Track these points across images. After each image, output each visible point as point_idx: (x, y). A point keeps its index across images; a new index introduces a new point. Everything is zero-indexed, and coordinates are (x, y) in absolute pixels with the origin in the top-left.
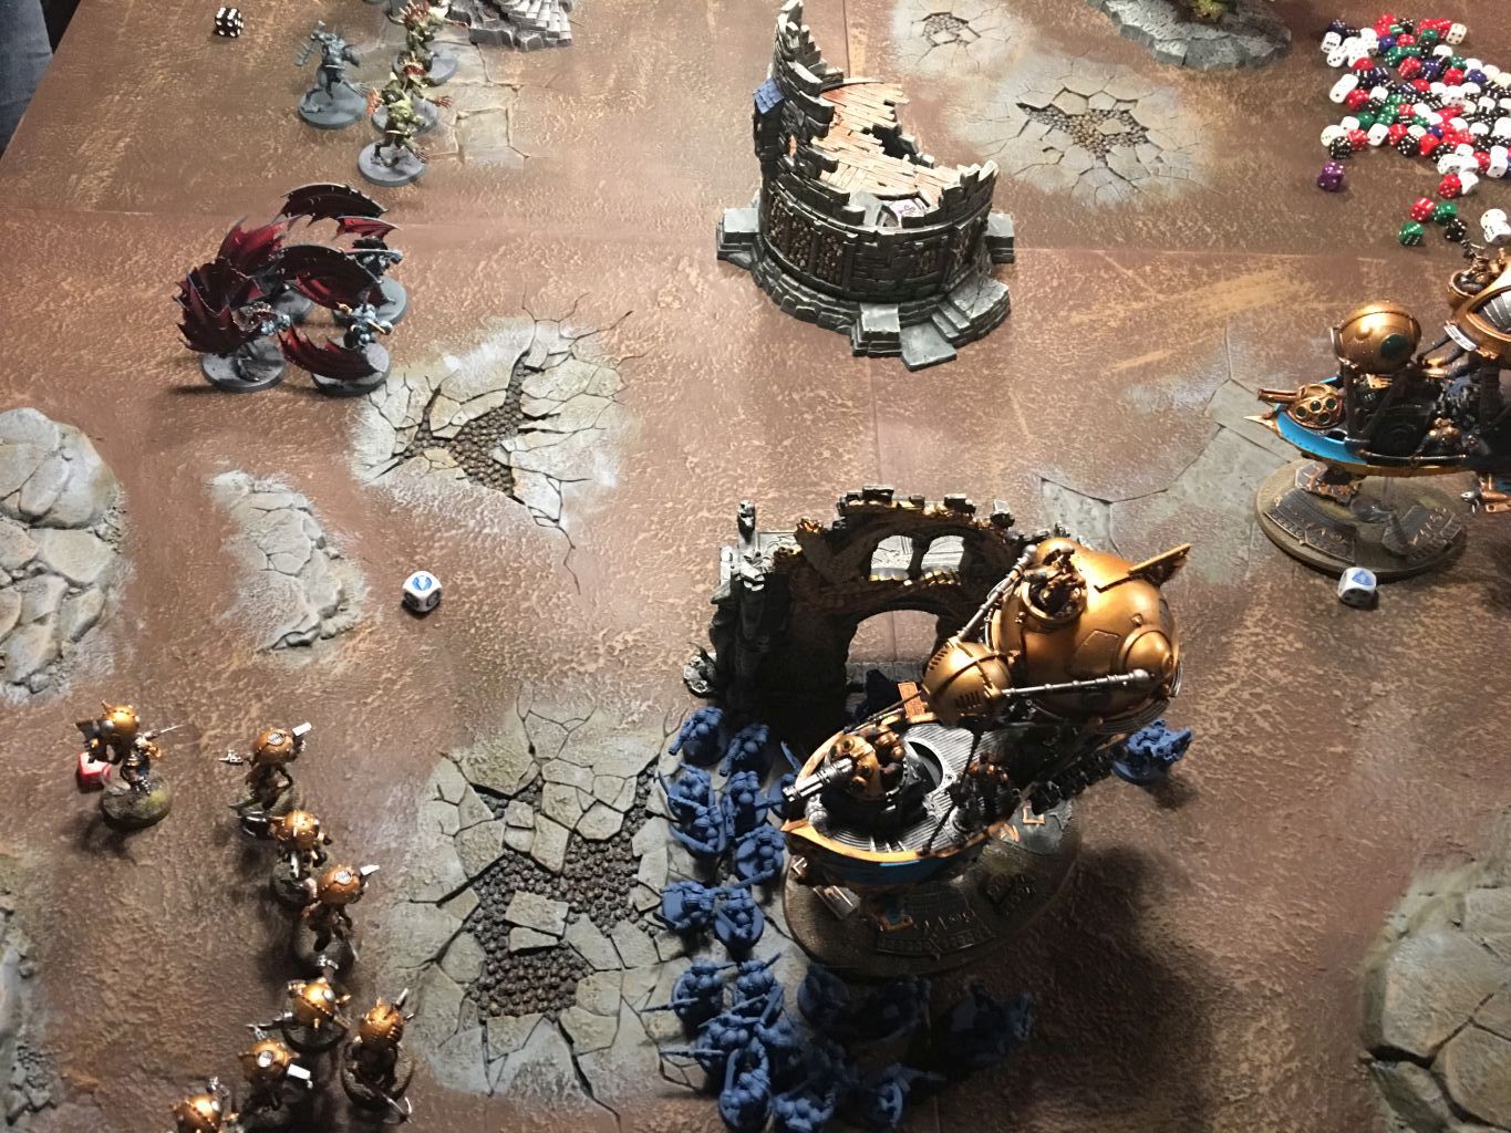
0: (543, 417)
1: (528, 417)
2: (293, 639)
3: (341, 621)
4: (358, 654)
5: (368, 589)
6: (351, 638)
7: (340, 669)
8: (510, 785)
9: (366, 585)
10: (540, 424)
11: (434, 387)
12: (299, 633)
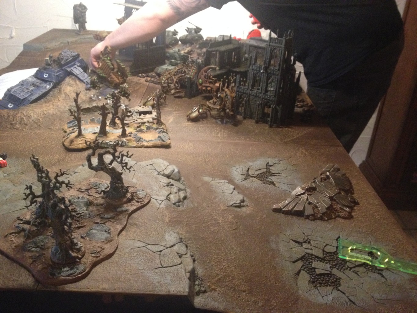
0: (278, 173)
1: (273, 174)
3: (244, 204)
4: (251, 210)
5: (248, 200)
6: (248, 207)
7: (248, 212)
8: (301, 240)
10: (277, 174)
11: (248, 167)
12: (236, 204)
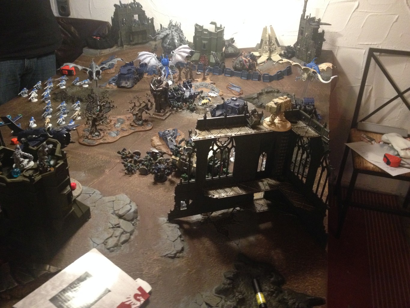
2: (169, 255)
3: (181, 255)
4: (183, 263)
5: (189, 249)
6: (182, 259)
7: (178, 265)
9: (188, 248)
12: (171, 254)
